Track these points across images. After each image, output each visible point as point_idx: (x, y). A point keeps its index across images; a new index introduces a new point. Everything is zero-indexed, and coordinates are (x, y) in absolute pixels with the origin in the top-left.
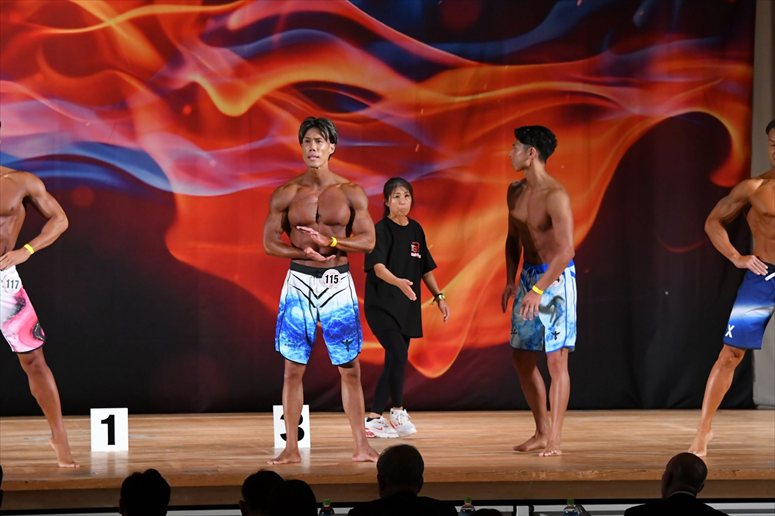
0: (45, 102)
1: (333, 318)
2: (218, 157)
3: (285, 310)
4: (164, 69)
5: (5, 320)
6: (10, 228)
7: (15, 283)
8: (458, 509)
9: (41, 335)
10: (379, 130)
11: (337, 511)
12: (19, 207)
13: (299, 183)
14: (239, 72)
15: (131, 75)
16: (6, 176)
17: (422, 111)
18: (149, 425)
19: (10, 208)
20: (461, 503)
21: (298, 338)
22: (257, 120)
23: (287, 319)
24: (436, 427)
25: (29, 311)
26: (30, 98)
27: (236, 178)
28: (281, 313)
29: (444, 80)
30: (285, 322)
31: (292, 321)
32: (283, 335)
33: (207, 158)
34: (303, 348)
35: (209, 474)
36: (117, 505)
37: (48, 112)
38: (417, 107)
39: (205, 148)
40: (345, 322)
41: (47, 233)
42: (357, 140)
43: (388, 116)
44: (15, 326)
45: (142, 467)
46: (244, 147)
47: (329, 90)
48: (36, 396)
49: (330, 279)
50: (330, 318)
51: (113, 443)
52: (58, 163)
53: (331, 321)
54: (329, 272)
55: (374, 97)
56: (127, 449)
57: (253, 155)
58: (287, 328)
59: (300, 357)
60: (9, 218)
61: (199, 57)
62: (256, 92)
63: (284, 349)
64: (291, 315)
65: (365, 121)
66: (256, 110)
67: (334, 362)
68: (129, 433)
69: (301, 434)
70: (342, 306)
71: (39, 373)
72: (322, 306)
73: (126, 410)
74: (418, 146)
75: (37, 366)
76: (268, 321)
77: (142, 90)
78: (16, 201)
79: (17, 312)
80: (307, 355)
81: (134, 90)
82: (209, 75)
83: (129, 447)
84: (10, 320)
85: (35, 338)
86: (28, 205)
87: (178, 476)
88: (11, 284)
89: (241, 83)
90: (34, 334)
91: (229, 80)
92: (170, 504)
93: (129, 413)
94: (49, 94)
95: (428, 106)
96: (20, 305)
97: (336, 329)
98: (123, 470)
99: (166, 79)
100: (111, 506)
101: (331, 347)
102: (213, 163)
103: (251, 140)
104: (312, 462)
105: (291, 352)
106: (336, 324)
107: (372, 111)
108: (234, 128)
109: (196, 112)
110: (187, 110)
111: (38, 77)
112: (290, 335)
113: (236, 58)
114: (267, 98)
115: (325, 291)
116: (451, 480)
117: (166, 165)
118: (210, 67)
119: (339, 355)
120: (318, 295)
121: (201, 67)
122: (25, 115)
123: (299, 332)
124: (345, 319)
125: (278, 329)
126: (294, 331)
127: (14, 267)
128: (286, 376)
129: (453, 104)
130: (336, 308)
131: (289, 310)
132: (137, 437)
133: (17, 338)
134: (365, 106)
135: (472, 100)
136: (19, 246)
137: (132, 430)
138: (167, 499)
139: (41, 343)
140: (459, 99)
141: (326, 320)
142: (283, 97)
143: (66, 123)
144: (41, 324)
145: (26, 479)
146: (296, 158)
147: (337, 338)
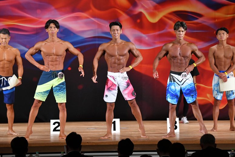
0: (93, 19)
1: (187, 88)
2: (148, 36)
3: (169, 87)
4: (131, 8)
5: (123, 90)
6: (124, 60)
7: (126, 78)
8: (229, 153)
9: (135, 95)
10: (202, 27)
11: (189, 153)
12: (127, 53)
13: (173, 43)
14: (156, 8)
15: (120, 10)
16: (123, 43)
17: (216, 20)
18: (126, 124)
19: (124, 53)
20: (230, 151)
21: (174, 96)
22: (161, 24)
23: (170, 90)
24: (221, 125)
25: (131, 87)
26: (88, 18)
27: (154, 43)
28: (168, 87)
29: (224, 9)
30: (169, 91)
31: (171, 90)
32: (168, 95)
33: (145, 37)
34: (175, 99)
35: (146, 140)
36: (117, 150)
37: (94, 23)
38: (214, 19)
39: (144, 34)
40: (190, 89)
41: (136, 62)
42: (194, 30)
43: (205, 22)
44: (126, 92)
45: (125, 138)
46: (157, 33)
47: (185, 13)
48: (134, 114)
49: (183, 76)
50: (185, 88)
51: (115, 130)
52: (97, 39)
53: (186, 89)
54: (183, 74)
55: (200, 16)
56: (119, 132)
57: (160, 36)
58: (170, 93)
59: (175, 102)
60: (124, 57)
61: (142, 3)
62: (161, 15)
63: (169, 100)
64: (171, 88)
65: (198, 23)
66: (161, 21)
67: (188, 102)
68: (120, 127)
69: (176, 128)
70: (189, 84)
71: (134, 107)
72: (182, 85)
73: (119, 119)
74: (215, 32)
75: (134, 104)
76: (164, 90)
77: (124, 15)
78: (126, 51)
79: (127, 87)
80: (177, 101)
81: (121, 15)
82: (146, 9)
83: (120, 131)
84: (125, 90)
85: (133, 96)
86: (130, 52)
87: (137, 141)
88: (125, 78)
89: (156, 12)
90: (132, 94)
91: (152, 11)
92: (134, 150)
93: (120, 120)
94: (94, 16)
95: (218, 18)
96: (128, 85)
97: (188, 91)
98: (118, 139)
99: (131, 11)
100: (115, 150)
101: (186, 98)
102: (147, 38)
103: (159, 30)
104: (180, 137)
105: (172, 101)
106: (188, 90)
107: (200, 20)
108: (154, 27)
109: (141, 22)
110: (138, 21)
111: (91, 11)
112: (171, 95)
113: (155, 3)
114: (165, 16)
115: (182, 80)
116: (227, 143)
117: (132, 39)
118: (146, 6)
119: (190, 100)
120: (180, 81)
121: (143, 7)
122: (86, 23)
123: (174, 94)
124: (191, 88)
125: (167, 93)
126: (172, 93)
127: (126, 72)
128: (170, 108)
129: (227, 17)
130: (187, 84)
131: (170, 87)
132: (123, 128)
133: (127, 95)
134: (197, 19)
135: (233, 16)
136: (127, 66)
137: (121, 126)
138: (133, 149)
139: (135, 97)
140: (229, 16)
141: (184, 89)
142: (170, 16)
143: (99, 26)
144: (135, 91)
145: (88, 142)
146: (174, 36)
147: (188, 94)
